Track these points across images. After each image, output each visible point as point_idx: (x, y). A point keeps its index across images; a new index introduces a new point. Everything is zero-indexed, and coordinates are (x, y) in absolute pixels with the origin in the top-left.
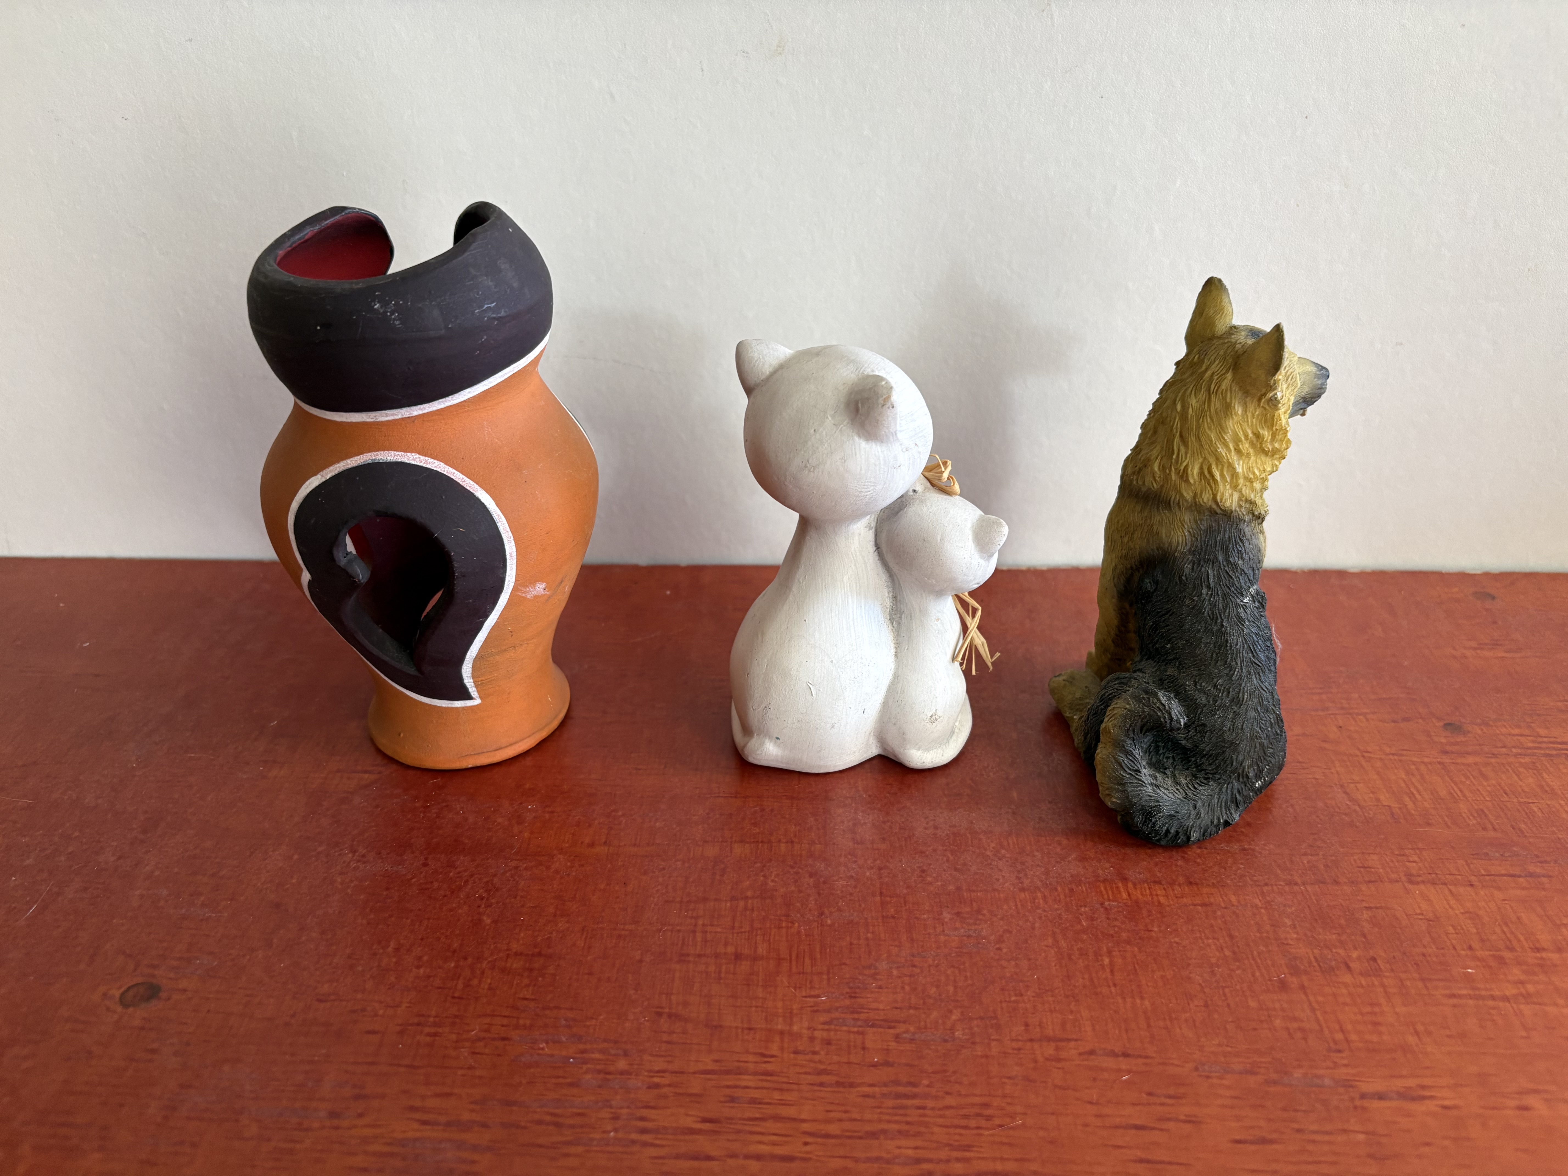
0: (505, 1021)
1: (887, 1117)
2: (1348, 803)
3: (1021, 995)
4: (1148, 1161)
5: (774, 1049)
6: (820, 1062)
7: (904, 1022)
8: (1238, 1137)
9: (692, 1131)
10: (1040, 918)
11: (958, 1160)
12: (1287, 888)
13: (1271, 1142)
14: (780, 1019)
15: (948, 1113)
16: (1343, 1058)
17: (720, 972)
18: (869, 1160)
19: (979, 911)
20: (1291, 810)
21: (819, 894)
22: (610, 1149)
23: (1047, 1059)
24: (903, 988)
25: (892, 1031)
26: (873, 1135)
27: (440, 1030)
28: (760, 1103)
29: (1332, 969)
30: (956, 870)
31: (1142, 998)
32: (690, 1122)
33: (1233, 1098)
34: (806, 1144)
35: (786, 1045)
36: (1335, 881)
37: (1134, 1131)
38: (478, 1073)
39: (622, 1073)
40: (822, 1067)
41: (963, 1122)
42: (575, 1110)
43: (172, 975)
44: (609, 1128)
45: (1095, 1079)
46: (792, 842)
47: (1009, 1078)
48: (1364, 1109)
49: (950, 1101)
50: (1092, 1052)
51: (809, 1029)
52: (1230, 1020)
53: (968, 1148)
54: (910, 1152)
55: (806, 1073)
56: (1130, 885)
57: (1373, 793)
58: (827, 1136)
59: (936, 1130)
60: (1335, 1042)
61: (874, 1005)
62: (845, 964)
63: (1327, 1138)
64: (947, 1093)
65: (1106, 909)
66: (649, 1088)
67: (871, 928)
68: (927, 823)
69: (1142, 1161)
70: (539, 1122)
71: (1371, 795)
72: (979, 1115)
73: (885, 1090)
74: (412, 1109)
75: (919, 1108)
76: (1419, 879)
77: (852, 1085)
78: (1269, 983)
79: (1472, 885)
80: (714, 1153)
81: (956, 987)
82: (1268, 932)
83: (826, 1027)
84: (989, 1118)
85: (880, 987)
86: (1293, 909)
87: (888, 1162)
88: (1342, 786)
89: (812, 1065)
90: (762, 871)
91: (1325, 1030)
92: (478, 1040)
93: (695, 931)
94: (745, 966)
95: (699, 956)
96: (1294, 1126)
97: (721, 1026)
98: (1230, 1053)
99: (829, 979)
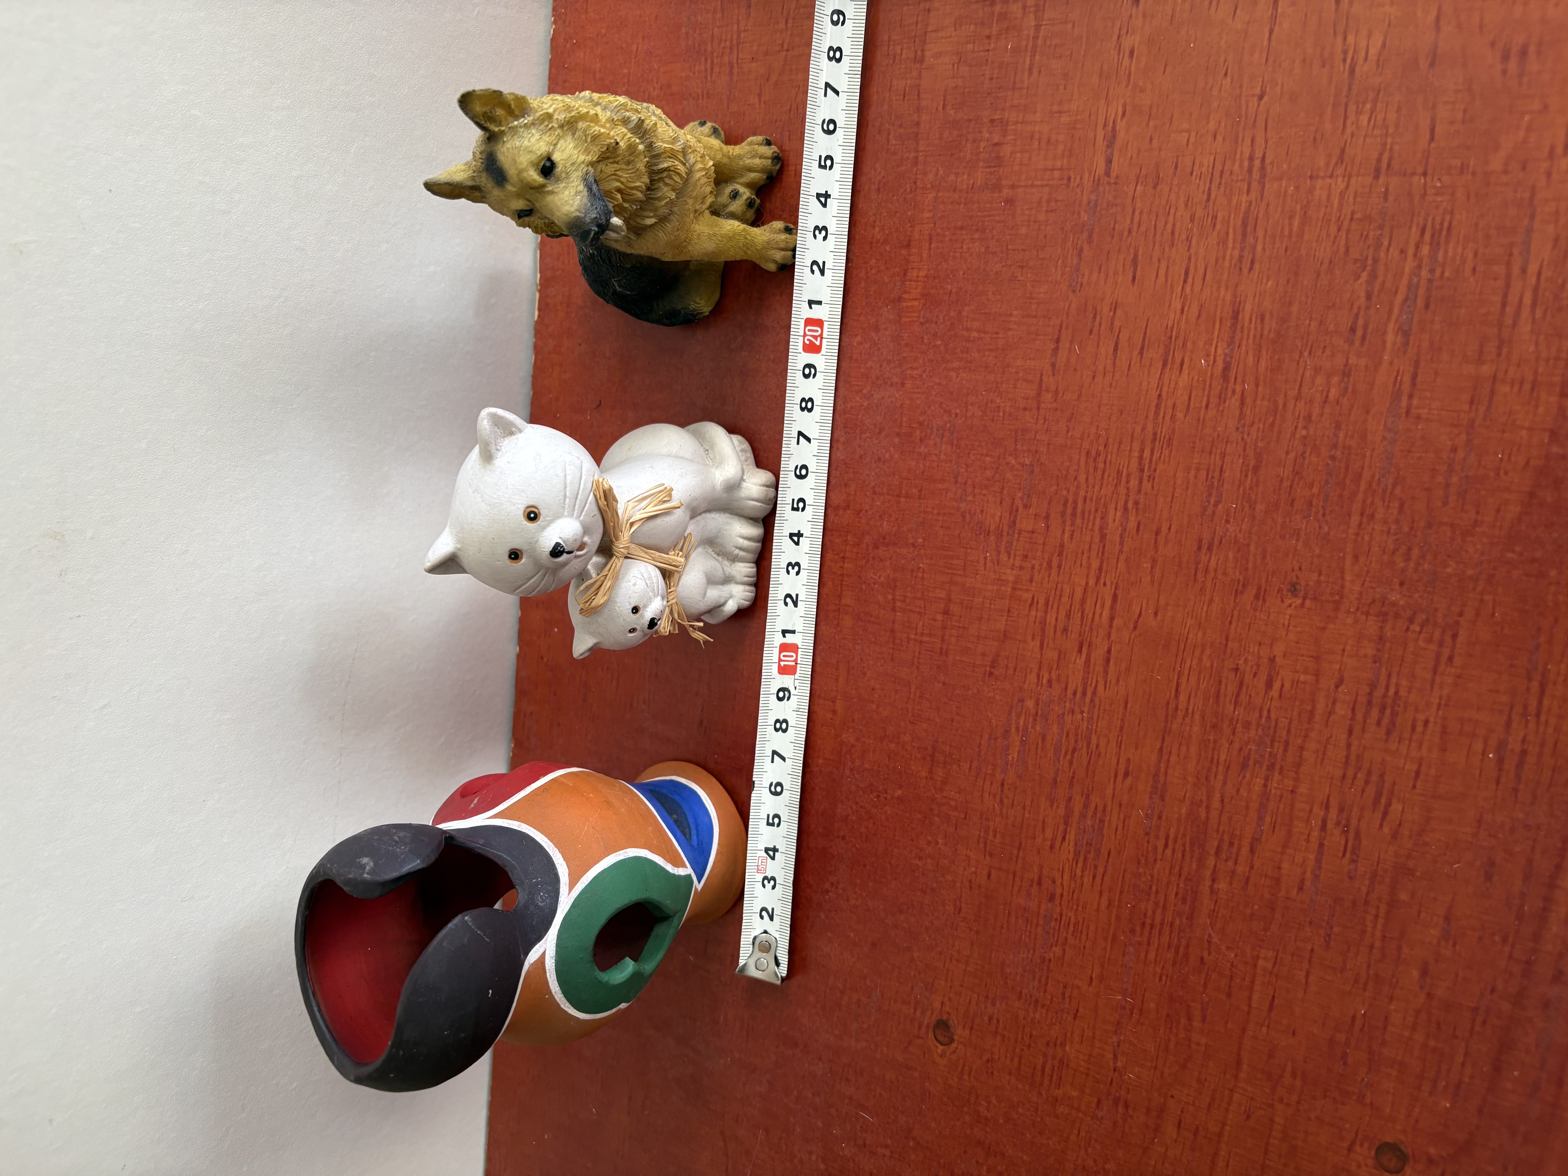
0: (988, 783)
1: (1090, 524)
3: (999, 407)
4: (1142, 348)
5: (1028, 596)
6: (1041, 565)
7: (1013, 499)
8: (1131, 278)
9: (1088, 661)
10: (931, 377)
11: (1128, 482)
12: (920, 167)
13: (1136, 255)
14: (1003, 588)
15: (1091, 481)
16: (1075, 178)
17: (959, 627)
18: (1121, 543)
19: (920, 423)
22: (1095, 717)
23: (1055, 400)
24: (984, 495)
25: (1020, 510)
26: (1103, 537)
27: (991, 829)
28: (1070, 611)
29: (998, 158)
30: (879, 433)
31: (1011, 315)
32: (1081, 662)
33: (1100, 272)
34: (1105, 584)
35: (1025, 587)
36: (915, 124)
37: (1119, 352)
38: (1028, 803)
39: (1038, 705)
40: (1045, 564)
41: (1099, 473)
42: (1064, 738)
43: (929, 1013)
44: (1080, 716)
45: (1075, 370)
46: (843, 558)
47: (1068, 432)
48: (1117, 177)
49: (1082, 478)
50: (1053, 366)
51: (1012, 569)
52: (1035, 253)
53: (1119, 473)
54: (1119, 514)
55: (1049, 576)
56: (906, 296)
58: (1100, 569)
59: (1103, 492)
60: (1061, 179)
61: (997, 519)
62: (959, 534)
63: (1137, 213)
64: (1075, 479)
65: (926, 322)
66: (1051, 687)
67: (929, 509)
70: (1071, 763)
72: (1095, 460)
73: (1068, 523)
74: (1052, 847)
75: (1085, 501)
76: (919, 53)
77: (1062, 546)
78: (1005, 212)
79: (929, 10)
80: (1106, 649)
81: (987, 455)
82: (960, 197)
83: (1012, 556)
84: (1098, 454)
85: (982, 511)
86: (940, 169)
87: (1124, 530)
89: (1043, 571)
90: (869, 584)
91: (1051, 183)
92: (1001, 801)
93: (921, 642)
94: (954, 608)
95: (943, 640)
96: (1126, 233)
97: (1005, 631)
98: (1063, 262)
99: (971, 548)
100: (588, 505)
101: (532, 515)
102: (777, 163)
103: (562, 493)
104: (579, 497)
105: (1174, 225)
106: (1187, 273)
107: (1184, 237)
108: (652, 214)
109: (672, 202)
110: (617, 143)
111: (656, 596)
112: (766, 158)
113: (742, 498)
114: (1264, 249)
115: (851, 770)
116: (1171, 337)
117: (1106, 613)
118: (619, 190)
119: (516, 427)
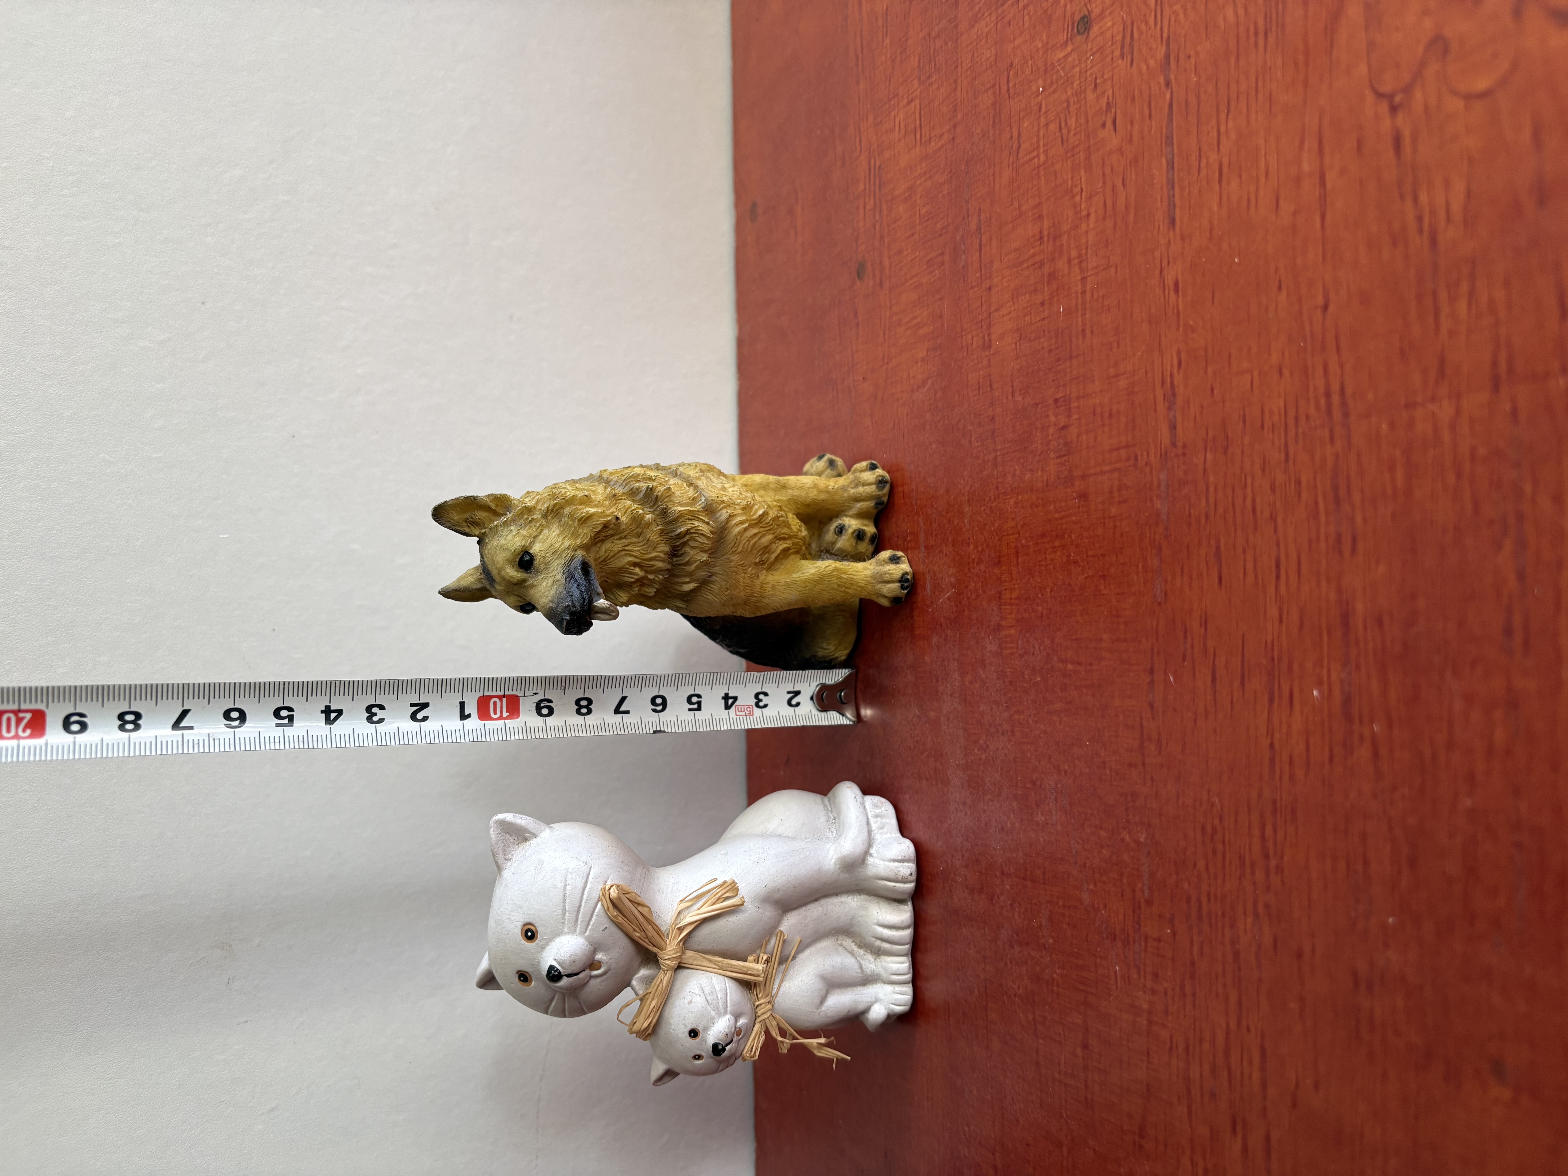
1: (1220, 934)
2: (926, 389)
3: (1104, 762)
4: (1243, 677)
5: (1164, 1034)
6: (1173, 990)
7: (1134, 891)
8: (1217, 581)
9: (1245, 1149)
10: (1036, 722)
11: (1253, 873)
12: (1000, 468)
13: (1218, 548)
14: (1138, 1019)
15: (1212, 870)
16: (1141, 455)
17: (1100, 1070)
18: (1259, 966)
19: (1034, 783)
20: (934, 446)
21: (1028, 944)
23: (1160, 753)
24: (1105, 883)
25: (1143, 907)
26: (1236, 955)
28: (1214, 1065)
29: (1066, 444)
30: (999, 795)
31: (1101, 640)
32: (1237, 1149)
33: (1182, 575)
34: (1248, 1030)
35: (1161, 1021)
36: (992, 420)
37: (1217, 684)
40: (1178, 989)
41: (1219, 857)
45: (1175, 710)
48: (1184, 446)
49: (1201, 864)
50: (1151, 706)
51: (1144, 992)
52: (1115, 558)
53: (1242, 859)
54: (1249, 921)
55: (1185, 1008)
56: (1003, 623)
57: (917, 363)
58: (1240, 1004)
59: (1227, 887)
60: (1128, 459)
61: (1121, 917)
62: (1087, 937)
63: (1211, 489)
64: (1195, 865)
65: (1025, 653)
67: (1055, 899)
68: (961, 810)
69: (1243, 684)
71: (919, 364)
72: (1212, 839)
73: (1195, 930)
75: (1209, 900)
76: (986, 337)
77: (1193, 964)
78: (1081, 510)
79: (990, 289)
80: (1264, 1133)
81: (1101, 828)
82: (1038, 498)
83: (1142, 973)
84: (1215, 830)
85: (1105, 906)
86: (1016, 467)
87: (1259, 947)
88: (913, 391)
89: (1177, 999)
90: (1010, 996)
91: (1118, 465)
93: (1065, 1085)
94: (1093, 1041)
95: (1086, 1086)
96: (1203, 519)
97: (1147, 1084)
98: (1143, 566)
99: (1100, 957)
100: (594, 917)
101: (529, 934)
102: (883, 487)
103: (561, 907)
104: (582, 909)
105: (1254, 500)
106: (1278, 566)
107: (1267, 514)
108: (687, 580)
109: (705, 564)
110: (617, 518)
111: (720, 1015)
112: (869, 484)
113: (870, 878)
114: (1365, 521)
116: (1273, 660)
117: (1256, 1075)
119: (530, 832)
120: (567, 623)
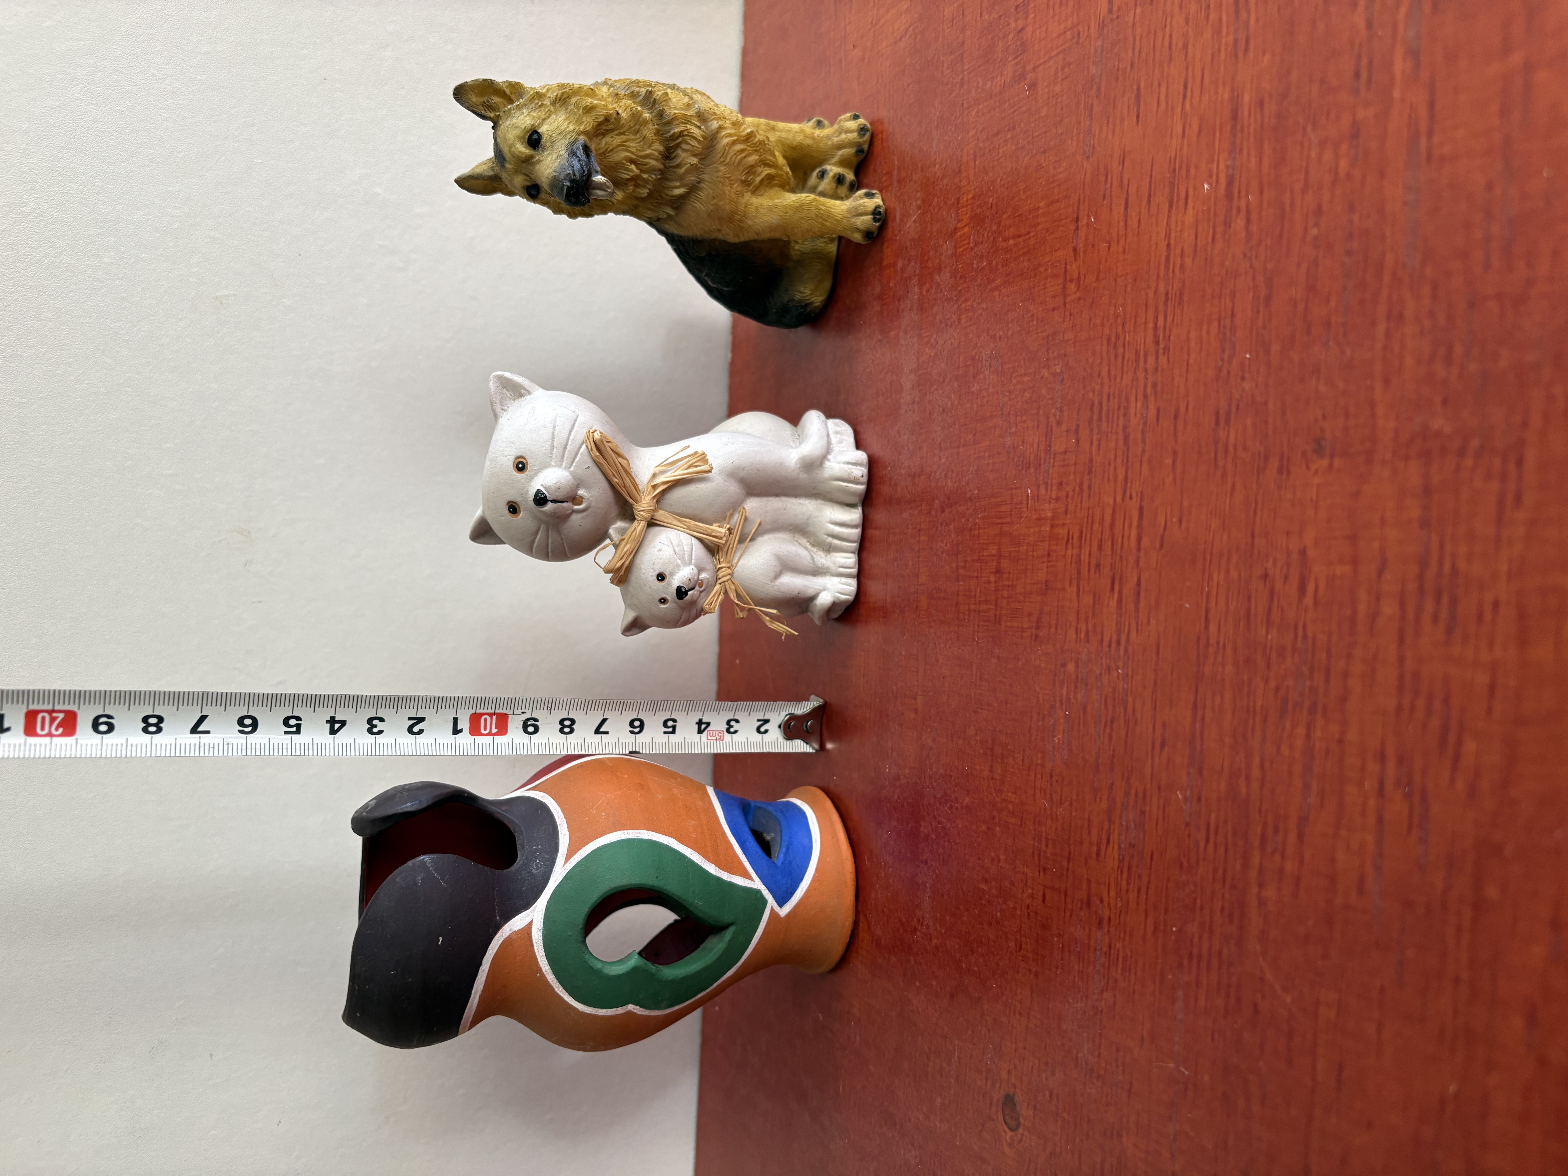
0: (1039, 776)
1: (1115, 425)
2: (907, 36)
3: (1033, 315)
4: (1150, 195)
5: (1063, 532)
6: (1073, 490)
7: (1048, 418)
8: (1135, 119)
9: (1120, 600)
10: (980, 303)
11: (1145, 362)
12: (966, 87)
13: (1138, 89)
14: (1043, 528)
15: (1113, 373)
16: (1083, 31)
17: (1009, 586)
18: (1144, 440)
19: (973, 359)
20: (911, 87)
21: (956, 503)
22: (1130, 673)
23: (1078, 288)
24: (1025, 422)
25: (1054, 429)
26: (1126, 438)
27: (1044, 835)
28: (1101, 540)
29: (1022, 44)
30: (943, 382)
31: (1038, 208)
32: (1113, 603)
33: (1108, 125)
34: (1131, 497)
35: (1061, 522)
36: (961, 45)
37: (1129, 209)
38: (1075, 797)
39: (1077, 667)
40: (1077, 489)
41: (1120, 360)
42: (1103, 707)
43: (998, 1085)
44: (1115, 674)
45: (1093, 246)
46: (920, 530)
47: (1090, 321)
48: (1119, 10)
49: (1105, 372)
50: (1075, 250)
51: (1050, 503)
52: (1055, 131)
53: (1137, 353)
54: (1139, 404)
55: (1081, 502)
56: (959, 225)
57: (901, 15)
58: (1126, 479)
59: (1124, 383)
60: (1072, 38)
61: (1036, 445)
62: (1006, 475)
63: (1137, 41)
64: (1099, 375)
65: (975, 245)
66: (1088, 642)
67: (982, 454)
68: (910, 410)
69: (1149, 202)
70: (1110, 737)
71: (903, 16)
72: (1115, 347)
73: (1095, 431)
74: (1098, 855)
75: (1109, 399)
77: (1091, 461)
78: (1030, 99)
80: (1136, 579)
81: (1025, 375)
82: (995, 102)
83: (1049, 487)
84: (1117, 337)
85: (1023, 442)
86: (980, 80)
87: (1145, 423)
88: (896, 43)
89: (1075, 498)
90: (939, 555)
91: (1064, 47)
92: (1051, 799)
93: (979, 611)
94: (1005, 564)
95: (996, 605)
96: (1128, 70)
97: (1046, 581)
98: (1077, 129)
99: (1016, 488)
100: (579, 456)
101: (520, 466)
102: (864, 135)
103: (549, 443)
104: (568, 447)
105: (1171, 36)
106: (1185, 87)
107: (1181, 44)
110: (618, 114)
111: (685, 564)
112: (852, 131)
113: (827, 479)
114: (1257, 21)
115: (930, 778)
116: (1174, 170)
117: (1134, 532)
118: (632, 161)
119: (525, 389)
120: (567, 189)
